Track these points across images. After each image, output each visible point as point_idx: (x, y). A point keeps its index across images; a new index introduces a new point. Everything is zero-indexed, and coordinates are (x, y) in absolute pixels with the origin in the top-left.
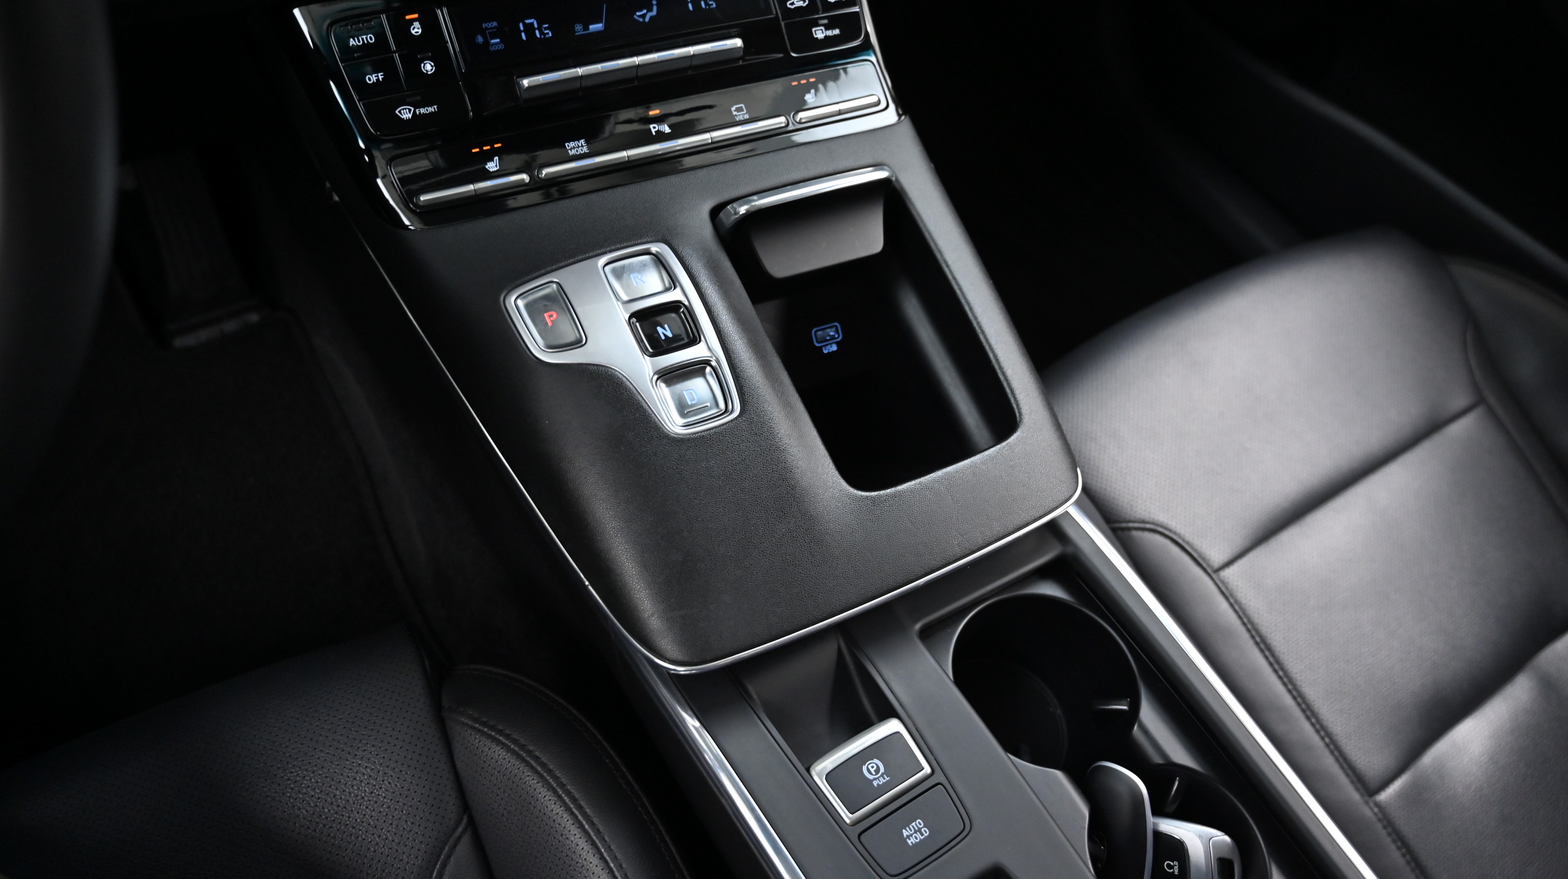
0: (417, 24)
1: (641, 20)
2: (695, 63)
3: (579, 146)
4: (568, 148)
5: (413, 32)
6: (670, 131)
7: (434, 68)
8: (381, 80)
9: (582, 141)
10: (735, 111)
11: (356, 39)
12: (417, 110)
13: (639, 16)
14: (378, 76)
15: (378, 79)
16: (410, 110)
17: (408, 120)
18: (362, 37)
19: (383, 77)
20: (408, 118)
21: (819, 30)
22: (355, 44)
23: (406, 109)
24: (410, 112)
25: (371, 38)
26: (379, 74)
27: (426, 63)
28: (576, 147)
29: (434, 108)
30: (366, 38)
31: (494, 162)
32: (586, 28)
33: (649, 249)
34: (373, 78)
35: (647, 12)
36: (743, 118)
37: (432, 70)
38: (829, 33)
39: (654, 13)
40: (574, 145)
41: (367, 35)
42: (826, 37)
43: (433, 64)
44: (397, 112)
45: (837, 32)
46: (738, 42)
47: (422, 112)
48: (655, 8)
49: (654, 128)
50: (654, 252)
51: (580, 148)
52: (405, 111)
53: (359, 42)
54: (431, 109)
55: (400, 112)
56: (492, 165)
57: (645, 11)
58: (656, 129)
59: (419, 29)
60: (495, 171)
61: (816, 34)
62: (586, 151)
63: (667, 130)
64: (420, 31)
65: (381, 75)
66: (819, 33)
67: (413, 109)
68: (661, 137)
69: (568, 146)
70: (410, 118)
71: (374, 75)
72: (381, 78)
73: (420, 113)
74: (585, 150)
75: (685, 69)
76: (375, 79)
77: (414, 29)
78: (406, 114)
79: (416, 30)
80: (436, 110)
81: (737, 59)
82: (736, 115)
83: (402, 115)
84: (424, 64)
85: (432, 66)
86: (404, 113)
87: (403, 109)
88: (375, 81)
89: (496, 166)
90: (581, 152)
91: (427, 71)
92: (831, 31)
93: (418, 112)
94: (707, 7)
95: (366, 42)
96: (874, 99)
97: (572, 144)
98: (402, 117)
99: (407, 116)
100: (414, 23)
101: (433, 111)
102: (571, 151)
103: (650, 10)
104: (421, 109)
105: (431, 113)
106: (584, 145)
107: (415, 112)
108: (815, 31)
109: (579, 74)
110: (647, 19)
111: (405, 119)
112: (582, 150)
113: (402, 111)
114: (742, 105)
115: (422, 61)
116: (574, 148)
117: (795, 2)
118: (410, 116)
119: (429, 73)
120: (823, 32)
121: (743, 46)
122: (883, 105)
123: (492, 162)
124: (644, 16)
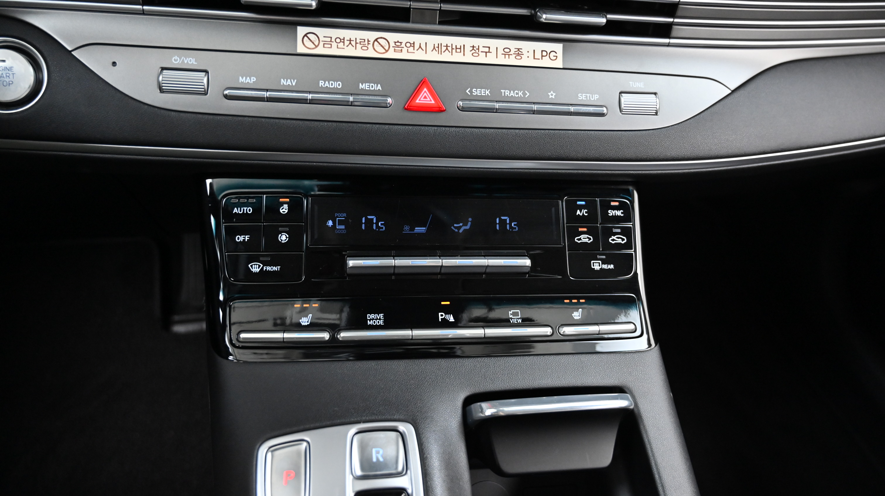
0: (286, 206)
1: (456, 230)
2: (488, 270)
3: (377, 319)
4: (368, 318)
5: (281, 211)
6: (454, 320)
7: (288, 239)
8: (246, 240)
9: (381, 315)
10: (511, 314)
11: (239, 208)
12: (265, 267)
13: (456, 228)
14: (245, 237)
15: (245, 240)
16: (259, 266)
17: (256, 273)
18: (244, 208)
19: (248, 238)
20: (256, 272)
21: (597, 263)
22: (237, 212)
23: (257, 265)
24: (259, 268)
25: (250, 210)
26: (247, 236)
27: (283, 235)
28: (375, 319)
29: (278, 268)
30: (247, 209)
31: (307, 318)
32: (412, 229)
33: (397, 427)
34: (241, 238)
35: (463, 226)
36: (517, 321)
37: (285, 240)
38: (605, 267)
39: (468, 227)
40: (374, 317)
41: (248, 207)
42: (601, 269)
43: (288, 236)
44: (249, 266)
45: (612, 267)
46: (527, 262)
47: (268, 269)
48: (469, 224)
49: (442, 315)
50: (401, 431)
51: (377, 320)
52: (256, 266)
53: (240, 211)
54: (275, 268)
55: (252, 266)
56: (305, 320)
57: (461, 224)
58: (443, 317)
59: (286, 209)
60: (305, 325)
61: (594, 266)
62: (381, 324)
63: (451, 319)
64: (287, 211)
65: (248, 237)
66: (596, 266)
67: (262, 265)
68: (446, 324)
69: (369, 317)
70: (258, 272)
71: (242, 236)
72: (247, 239)
73: (266, 270)
74: (381, 322)
75: (481, 274)
76: (242, 239)
77: (282, 209)
78: (255, 268)
79: (284, 210)
80: (279, 270)
81: (526, 273)
82: (511, 319)
83: (253, 269)
84: (282, 235)
85: (287, 237)
86: (254, 267)
87: (254, 265)
88: (242, 241)
89: (308, 322)
90: (378, 324)
91: (282, 240)
92: (606, 265)
93: (265, 269)
94: (511, 230)
95: (245, 212)
96: (631, 327)
97: (372, 316)
98: (252, 270)
99: (256, 270)
100: (284, 205)
101: (276, 270)
102: (370, 322)
103: (466, 225)
104: (268, 267)
105: (275, 272)
106: (381, 318)
107: (263, 268)
108: (593, 263)
109: (393, 264)
110: (461, 231)
111: (254, 272)
112: (378, 322)
113: (253, 266)
114: (519, 311)
115: (281, 232)
116: (373, 319)
117: (582, 239)
118: (258, 270)
119: (283, 242)
120: (599, 266)
121: (530, 266)
122: (638, 333)
123: (306, 318)
124: (460, 227)
